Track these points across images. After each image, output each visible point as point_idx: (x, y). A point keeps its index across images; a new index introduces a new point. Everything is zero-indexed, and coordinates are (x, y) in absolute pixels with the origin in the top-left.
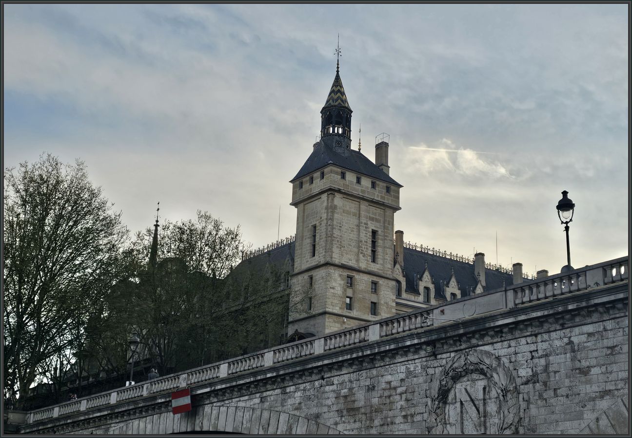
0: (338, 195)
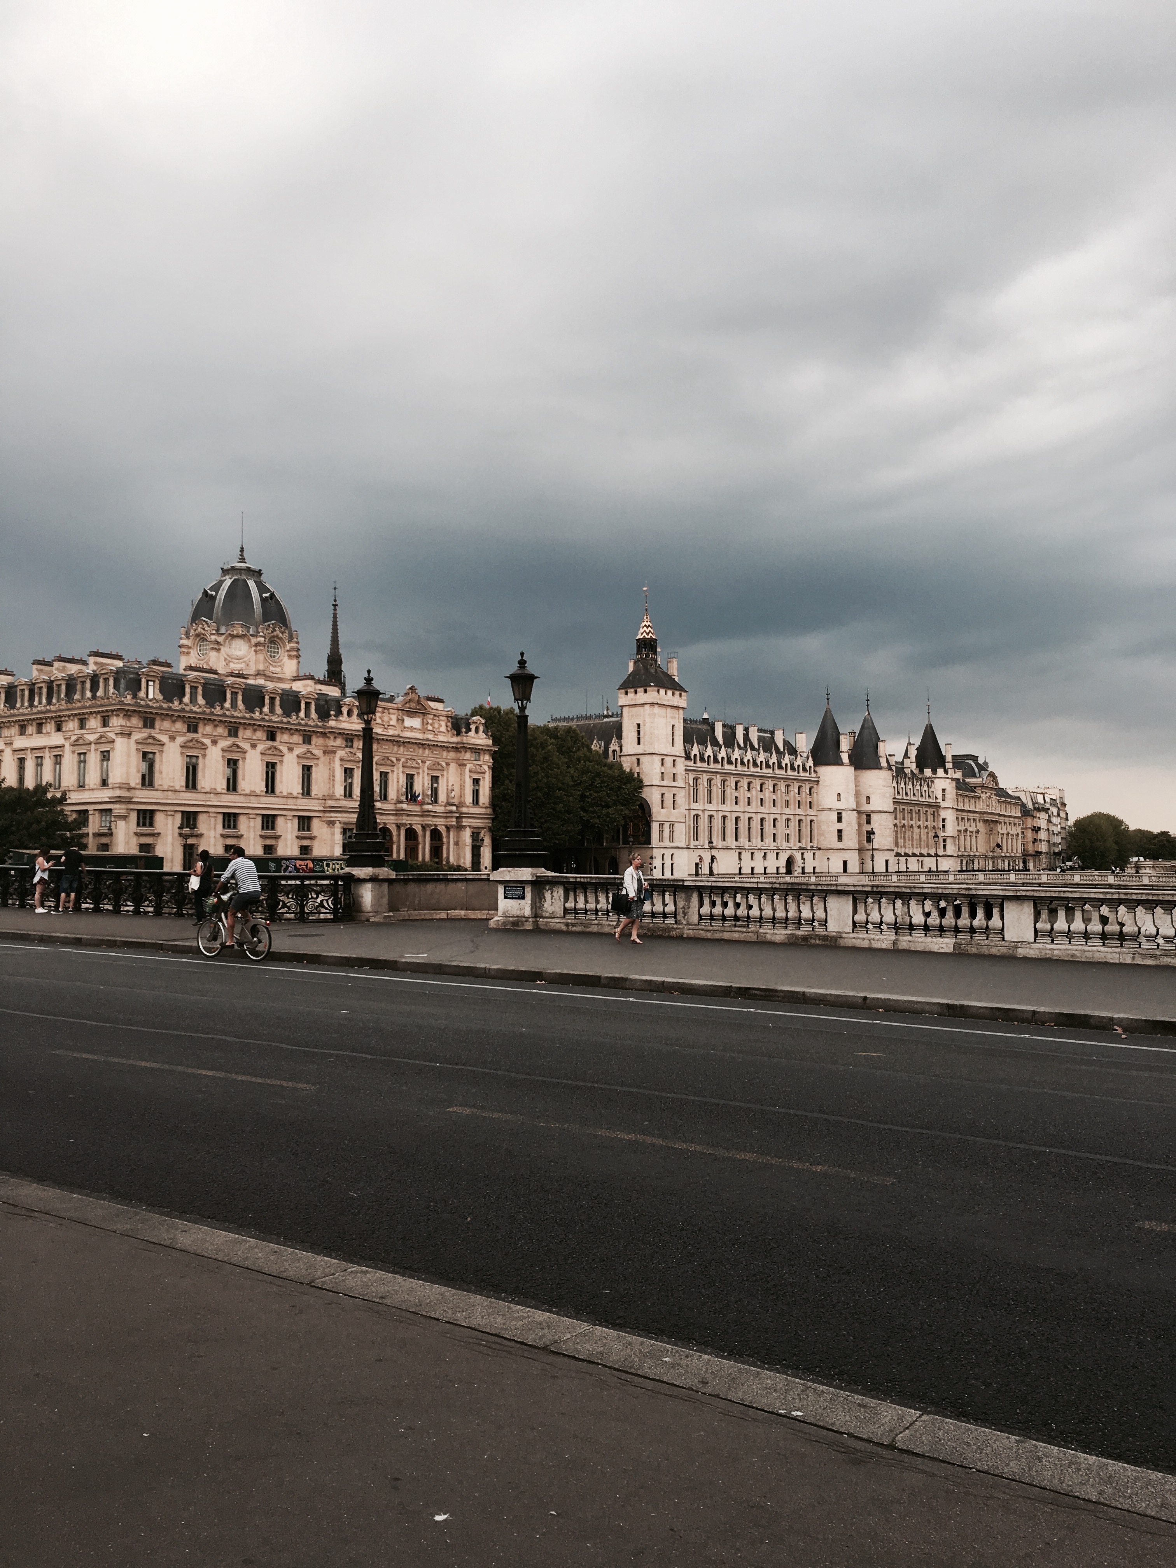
0: (656, 706)
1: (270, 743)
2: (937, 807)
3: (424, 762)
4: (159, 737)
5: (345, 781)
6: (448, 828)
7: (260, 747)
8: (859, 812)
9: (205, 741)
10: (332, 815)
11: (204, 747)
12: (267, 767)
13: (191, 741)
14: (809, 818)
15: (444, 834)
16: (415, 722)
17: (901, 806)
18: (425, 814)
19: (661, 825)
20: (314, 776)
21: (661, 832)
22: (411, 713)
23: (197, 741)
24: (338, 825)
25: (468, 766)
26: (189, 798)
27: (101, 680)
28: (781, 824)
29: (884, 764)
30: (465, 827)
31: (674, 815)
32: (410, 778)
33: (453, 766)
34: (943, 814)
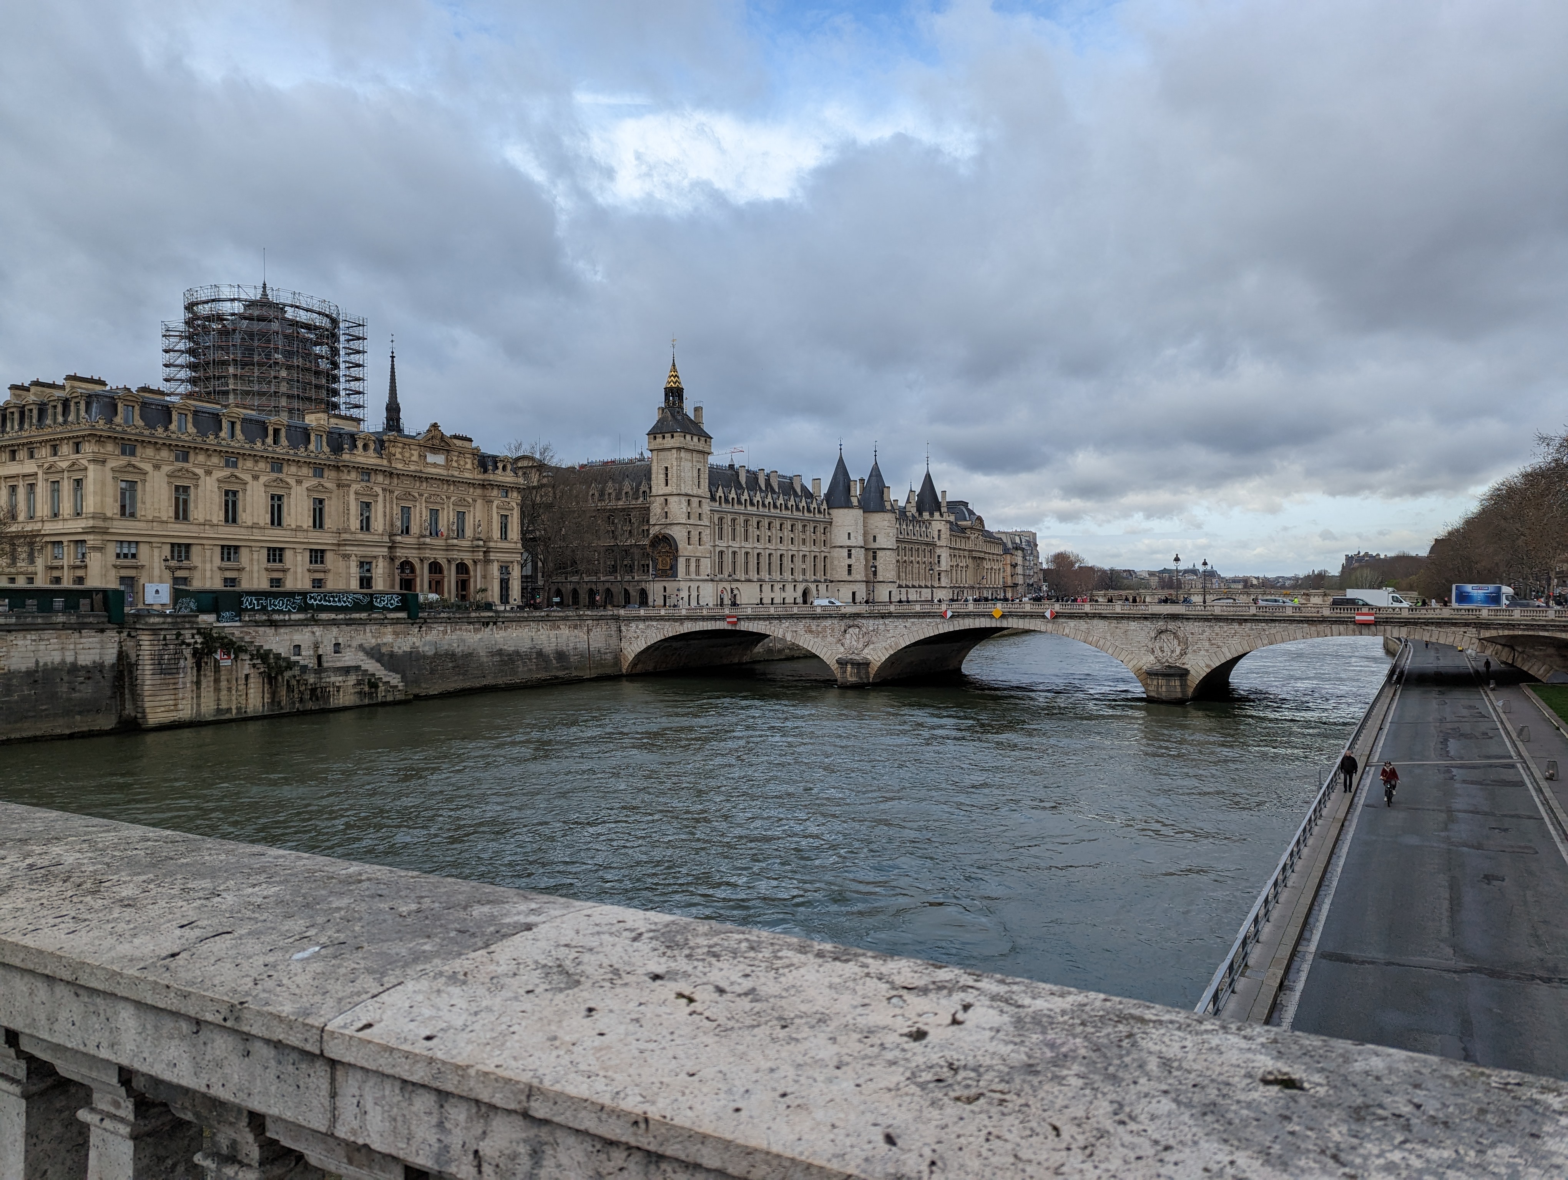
0: (683, 450)
1: (275, 475)
2: (934, 545)
3: (449, 498)
4: (142, 465)
5: (362, 515)
6: (475, 562)
7: (263, 479)
8: (866, 549)
9: (197, 471)
10: (347, 548)
11: (196, 477)
12: (272, 498)
13: (180, 470)
14: (823, 554)
15: (471, 568)
16: (440, 459)
17: (903, 544)
18: (448, 548)
19: (688, 561)
20: (326, 509)
21: (688, 566)
22: (434, 450)
23: (187, 471)
24: (354, 557)
25: (495, 503)
26: (180, 531)
27: (72, 404)
28: (798, 560)
29: (889, 507)
30: (493, 561)
31: (700, 550)
32: (434, 513)
33: (479, 501)
34: (938, 551)
